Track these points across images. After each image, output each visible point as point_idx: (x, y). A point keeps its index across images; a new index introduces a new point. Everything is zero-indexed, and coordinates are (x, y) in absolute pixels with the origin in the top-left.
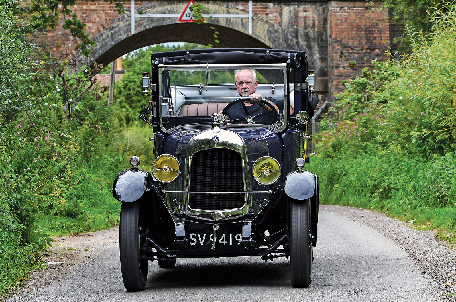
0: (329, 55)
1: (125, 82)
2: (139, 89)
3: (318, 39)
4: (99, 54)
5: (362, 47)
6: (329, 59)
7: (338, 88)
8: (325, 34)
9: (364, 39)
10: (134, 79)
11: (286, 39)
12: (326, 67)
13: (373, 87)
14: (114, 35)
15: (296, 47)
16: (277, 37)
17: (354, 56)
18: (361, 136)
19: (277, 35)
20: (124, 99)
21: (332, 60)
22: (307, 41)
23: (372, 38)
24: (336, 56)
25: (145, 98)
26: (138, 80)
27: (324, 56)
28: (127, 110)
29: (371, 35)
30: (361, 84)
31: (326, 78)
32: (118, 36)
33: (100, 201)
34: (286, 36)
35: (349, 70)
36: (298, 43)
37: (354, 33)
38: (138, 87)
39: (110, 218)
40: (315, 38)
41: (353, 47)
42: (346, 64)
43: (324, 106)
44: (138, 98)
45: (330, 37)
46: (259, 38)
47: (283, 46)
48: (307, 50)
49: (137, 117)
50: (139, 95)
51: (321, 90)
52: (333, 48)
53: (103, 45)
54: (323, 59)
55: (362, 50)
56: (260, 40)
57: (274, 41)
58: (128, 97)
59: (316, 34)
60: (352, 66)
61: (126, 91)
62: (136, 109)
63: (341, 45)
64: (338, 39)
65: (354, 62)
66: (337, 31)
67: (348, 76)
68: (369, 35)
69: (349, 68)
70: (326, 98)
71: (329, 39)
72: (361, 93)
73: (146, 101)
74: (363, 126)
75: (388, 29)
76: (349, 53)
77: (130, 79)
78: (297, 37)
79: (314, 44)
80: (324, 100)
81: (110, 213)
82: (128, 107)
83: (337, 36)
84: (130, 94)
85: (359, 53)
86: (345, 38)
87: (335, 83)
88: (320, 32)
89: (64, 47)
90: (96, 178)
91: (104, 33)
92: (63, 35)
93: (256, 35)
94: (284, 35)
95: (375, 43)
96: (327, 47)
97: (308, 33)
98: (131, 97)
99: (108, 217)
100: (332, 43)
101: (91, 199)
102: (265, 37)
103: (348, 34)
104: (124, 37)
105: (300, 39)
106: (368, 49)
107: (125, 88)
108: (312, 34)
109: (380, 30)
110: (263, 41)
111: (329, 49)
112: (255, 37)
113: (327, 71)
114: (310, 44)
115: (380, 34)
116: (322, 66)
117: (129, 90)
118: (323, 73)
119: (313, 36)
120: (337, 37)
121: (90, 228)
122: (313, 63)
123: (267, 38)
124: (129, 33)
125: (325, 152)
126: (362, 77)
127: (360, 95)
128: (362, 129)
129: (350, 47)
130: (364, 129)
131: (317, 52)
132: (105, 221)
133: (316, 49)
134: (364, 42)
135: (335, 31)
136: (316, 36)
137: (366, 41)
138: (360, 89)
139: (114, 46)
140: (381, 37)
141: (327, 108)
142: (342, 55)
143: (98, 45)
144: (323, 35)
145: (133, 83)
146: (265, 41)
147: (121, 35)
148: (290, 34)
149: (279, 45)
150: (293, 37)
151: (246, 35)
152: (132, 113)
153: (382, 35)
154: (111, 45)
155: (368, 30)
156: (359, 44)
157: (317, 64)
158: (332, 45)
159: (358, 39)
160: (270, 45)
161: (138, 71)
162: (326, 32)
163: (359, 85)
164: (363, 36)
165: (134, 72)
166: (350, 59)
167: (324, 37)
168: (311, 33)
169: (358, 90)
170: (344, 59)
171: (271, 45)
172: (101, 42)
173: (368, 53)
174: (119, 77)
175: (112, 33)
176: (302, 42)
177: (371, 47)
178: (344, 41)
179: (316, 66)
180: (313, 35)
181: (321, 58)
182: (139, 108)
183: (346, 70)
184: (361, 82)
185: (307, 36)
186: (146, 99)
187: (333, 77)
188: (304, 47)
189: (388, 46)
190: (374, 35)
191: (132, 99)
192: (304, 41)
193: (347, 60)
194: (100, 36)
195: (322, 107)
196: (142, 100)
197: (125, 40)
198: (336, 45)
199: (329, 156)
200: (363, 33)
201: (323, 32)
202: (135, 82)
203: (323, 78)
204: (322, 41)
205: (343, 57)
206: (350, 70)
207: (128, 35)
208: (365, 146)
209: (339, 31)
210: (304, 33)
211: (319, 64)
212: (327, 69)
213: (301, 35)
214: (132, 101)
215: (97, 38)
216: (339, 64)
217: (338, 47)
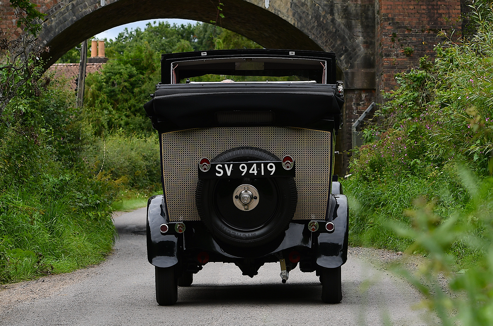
0: (376, 38)
1: (108, 74)
2: (126, 84)
3: (362, 15)
4: (55, 33)
5: (422, 27)
6: (377, 44)
7: (389, 85)
8: (371, 9)
9: (426, 16)
10: (120, 70)
11: (317, 15)
12: (373, 54)
13: (434, 83)
14: (77, 8)
15: (331, 27)
16: (304, 12)
17: (411, 39)
18: (408, 151)
19: (304, 10)
20: (106, 97)
21: (381, 45)
22: (346, 18)
23: (436, 16)
24: (386, 39)
25: (135, 96)
26: (125, 72)
27: (370, 39)
28: (110, 112)
29: (436, 11)
30: (418, 78)
31: (372, 71)
32: (82, 8)
33: (28, 238)
34: (316, 11)
35: (403, 59)
36: (333, 20)
37: (412, 7)
38: (125, 81)
39: (40, 264)
40: (357, 14)
41: (410, 28)
42: (400, 51)
43: (369, 109)
44: (125, 96)
45: (378, 12)
46: (279, 13)
47: (312, 25)
48: (346, 30)
49: (122, 123)
50: (126, 92)
51: (365, 86)
52: (383, 28)
53: (60, 21)
54: (369, 44)
55: (423, 31)
56: (281, 16)
57: (301, 18)
58: (112, 95)
59: (359, 9)
60: (408, 53)
61: (109, 86)
62: (122, 111)
63: (394, 24)
64: (390, 16)
65: (411, 48)
66: (388, 5)
67: (402, 68)
68: (432, 11)
69: (405, 56)
70: (372, 98)
71: (377, 15)
72: (418, 91)
73: (136, 100)
74: (412, 137)
75: (459, 3)
76: (405, 36)
77: (114, 69)
78: (332, 13)
79: (356, 23)
80: (369, 101)
81: (40, 256)
82: (110, 108)
83: (388, 11)
84: (113, 91)
85: (418, 36)
86: (400, 15)
87: (384, 77)
88: (365, 6)
89: (6, 22)
90: (26, 207)
91: (62, 4)
92: (5, 7)
93: (275, 10)
94: (314, 10)
95: (440, 22)
96: (374, 27)
97: (347, 7)
98: (116, 95)
99: (38, 262)
100: (381, 21)
101: (16, 236)
102: (287, 12)
103: (404, 9)
104: (89, 10)
105: (336, 15)
106: (431, 30)
107: (107, 82)
108: (354, 8)
109: (447, 4)
110: (285, 18)
111: (376, 29)
112: (273, 11)
113: (374, 60)
114: (351, 22)
115: (448, 9)
116: (366, 53)
117: (113, 84)
118: (369, 63)
119: (354, 12)
120: (388, 14)
121: (10, 278)
122: (354, 50)
123: (291, 14)
124: (97, 5)
125: (361, 174)
126: (420, 69)
127: (416, 94)
128: (409, 141)
129: (405, 27)
130: (412, 142)
131: (360, 34)
132: (33, 268)
133: (358, 29)
134: (425, 20)
135: (385, 5)
136: (359, 12)
137: (428, 19)
138: (417, 85)
139: (77, 23)
140: (449, 13)
141: (373, 111)
142: (395, 39)
143: (54, 22)
144: (368, 10)
145: (118, 76)
146: (288, 17)
147: (85, 7)
148: (323, 9)
149: (307, 23)
150: (326, 13)
151: (261, 8)
152: (116, 117)
153: (451, 11)
154: (72, 20)
155: (431, 3)
156: (419, 23)
157: (360, 50)
158: (381, 24)
159: (417, 15)
160: (294, 24)
161: (125, 58)
162: (373, 5)
163: (415, 79)
164: (424, 12)
165: (120, 60)
166: (406, 43)
167: (370, 13)
168: (352, 7)
169: (413, 87)
170: (398, 43)
171: (296, 24)
172: (57, 17)
173: (431, 35)
174: (100, 67)
175: (73, 4)
176: (339, 20)
177: (435, 27)
178: (397, 19)
179: (359, 53)
180: (355, 10)
181: (365, 43)
182: (126, 109)
183: (401, 59)
184: (419, 76)
185: (346, 11)
186: (137, 98)
187: (382, 68)
188: (342, 26)
189: (459, 26)
190: (440, 12)
191: (116, 98)
192: (342, 18)
193: (402, 46)
194: (56, 9)
195: (366, 111)
196: (130, 99)
197: (91, 14)
198: (386, 24)
199: (365, 179)
200: (425, 7)
201: (368, 7)
202: (120, 74)
203: (368, 70)
204: (367, 18)
205: (396, 41)
206: (405, 59)
207: (96, 7)
208: (414, 165)
209: (391, 5)
210: (342, 7)
211: (362, 50)
212: (374, 58)
213: (338, 10)
214: (117, 101)
215: (52, 11)
216: (391, 51)
217: (389, 27)
